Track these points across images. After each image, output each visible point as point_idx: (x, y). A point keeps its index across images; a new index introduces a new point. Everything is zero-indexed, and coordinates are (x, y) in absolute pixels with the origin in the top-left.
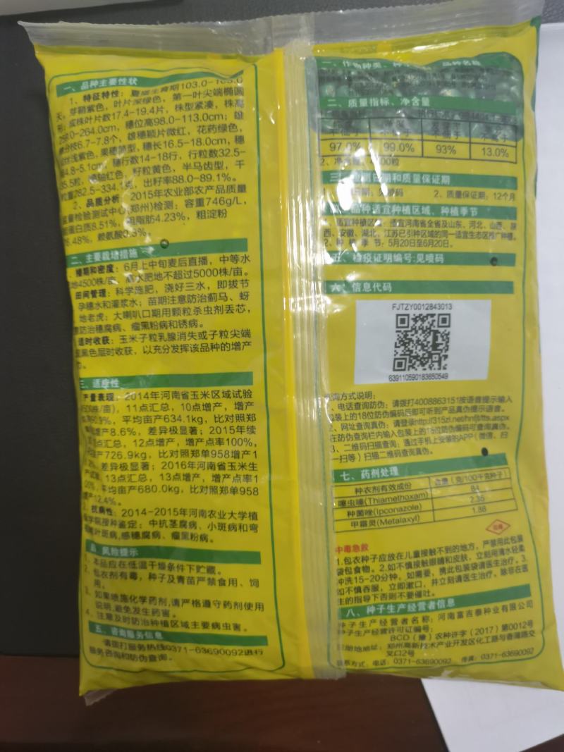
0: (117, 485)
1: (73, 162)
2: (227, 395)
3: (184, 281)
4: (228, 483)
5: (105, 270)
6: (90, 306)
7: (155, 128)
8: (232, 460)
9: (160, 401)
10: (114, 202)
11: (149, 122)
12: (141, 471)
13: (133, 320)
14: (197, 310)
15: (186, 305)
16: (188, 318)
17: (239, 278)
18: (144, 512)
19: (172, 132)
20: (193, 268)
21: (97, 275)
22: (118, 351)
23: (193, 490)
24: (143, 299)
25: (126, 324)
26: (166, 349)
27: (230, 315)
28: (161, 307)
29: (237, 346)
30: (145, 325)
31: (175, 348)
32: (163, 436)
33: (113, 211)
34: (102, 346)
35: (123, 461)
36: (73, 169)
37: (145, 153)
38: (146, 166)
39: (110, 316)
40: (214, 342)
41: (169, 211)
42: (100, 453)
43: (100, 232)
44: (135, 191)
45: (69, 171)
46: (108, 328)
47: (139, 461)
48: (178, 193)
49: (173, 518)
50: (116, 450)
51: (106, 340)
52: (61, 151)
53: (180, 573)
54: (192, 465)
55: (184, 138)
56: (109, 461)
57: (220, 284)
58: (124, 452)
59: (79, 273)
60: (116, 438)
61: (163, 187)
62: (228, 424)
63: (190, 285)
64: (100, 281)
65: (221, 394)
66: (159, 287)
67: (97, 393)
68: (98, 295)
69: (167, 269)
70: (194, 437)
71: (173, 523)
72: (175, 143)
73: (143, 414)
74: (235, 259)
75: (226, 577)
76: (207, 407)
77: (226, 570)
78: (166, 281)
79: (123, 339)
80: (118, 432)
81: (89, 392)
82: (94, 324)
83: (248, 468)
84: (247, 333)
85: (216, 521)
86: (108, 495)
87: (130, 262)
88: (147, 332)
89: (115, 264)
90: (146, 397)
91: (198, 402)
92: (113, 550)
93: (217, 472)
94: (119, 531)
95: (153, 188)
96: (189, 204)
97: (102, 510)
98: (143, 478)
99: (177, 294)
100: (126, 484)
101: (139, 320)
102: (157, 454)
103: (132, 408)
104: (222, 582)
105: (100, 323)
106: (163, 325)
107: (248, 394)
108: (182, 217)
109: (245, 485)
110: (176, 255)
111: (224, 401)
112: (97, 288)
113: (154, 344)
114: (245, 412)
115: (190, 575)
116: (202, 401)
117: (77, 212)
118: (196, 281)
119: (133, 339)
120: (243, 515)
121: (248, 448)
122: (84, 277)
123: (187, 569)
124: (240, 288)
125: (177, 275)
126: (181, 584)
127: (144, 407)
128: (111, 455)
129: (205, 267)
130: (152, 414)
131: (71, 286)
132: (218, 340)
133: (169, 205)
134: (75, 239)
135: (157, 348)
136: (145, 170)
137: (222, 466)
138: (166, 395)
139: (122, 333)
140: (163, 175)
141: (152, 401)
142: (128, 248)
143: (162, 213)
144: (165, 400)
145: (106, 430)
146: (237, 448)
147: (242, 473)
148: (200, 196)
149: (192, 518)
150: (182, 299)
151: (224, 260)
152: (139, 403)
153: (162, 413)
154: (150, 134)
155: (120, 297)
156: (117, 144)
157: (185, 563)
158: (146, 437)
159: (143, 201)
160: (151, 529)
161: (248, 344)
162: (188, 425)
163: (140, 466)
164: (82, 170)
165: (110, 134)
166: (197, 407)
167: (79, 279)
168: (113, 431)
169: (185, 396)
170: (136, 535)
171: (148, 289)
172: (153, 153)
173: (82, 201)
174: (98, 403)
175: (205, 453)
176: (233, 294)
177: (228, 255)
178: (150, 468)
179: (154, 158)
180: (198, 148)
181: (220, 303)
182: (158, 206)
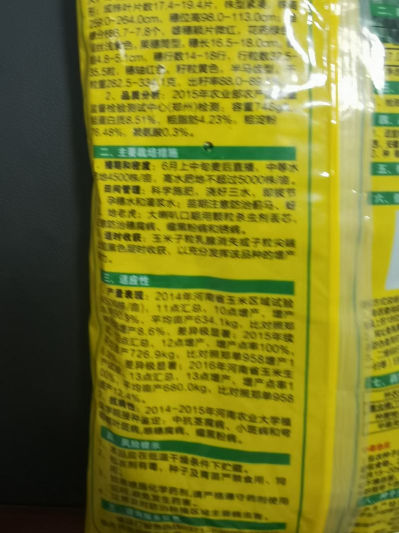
0: (142, 383)
1: (107, 50)
2: (266, 302)
3: (228, 186)
4: (261, 388)
5: (140, 167)
6: (121, 201)
7: (204, 24)
8: (266, 366)
9: (192, 302)
10: (153, 98)
11: (196, 17)
12: (168, 370)
13: (170, 220)
14: (240, 217)
15: (228, 211)
16: (230, 224)
17: (285, 187)
18: (168, 410)
19: (220, 29)
20: (238, 174)
21: (131, 171)
22: (151, 250)
23: (222, 391)
24: (182, 200)
25: (161, 224)
26: (203, 252)
27: (275, 224)
28: (201, 210)
29: (280, 255)
30: (182, 227)
31: (214, 253)
32: (194, 337)
33: (151, 107)
34: (133, 243)
35: (150, 360)
36: (107, 58)
37: (191, 50)
38: (191, 64)
39: (143, 214)
40: (256, 249)
41: (215, 113)
42: (125, 350)
43: (137, 126)
44: (178, 89)
45: (102, 59)
46: (141, 226)
47: (166, 360)
48: (226, 95)
49: (198, 415)
50: (143, 349)
51: (137, 237)
52: (93, 36)
53: (204, 469)
54: (221, 366)
55: (234, 38)
56: (134, 359)
57: (267, 192)
58: (151, 351)
59: (109, 165)
60: (144, 337)
61: (209, 87)
62: (264, 331)
63: (234, 191)
64: (134, 177)
65: (258, 301)
66: (200, 191)
67: (124, 289)
68: (131, 191)
69: (211, 173)
70: (226, 339)
71: (198, 421)
72: (225, 42)
73: (173, 315)
74: (282, 167)
75: (252, 475)
76: (244, 313)
77: (252, 469)
78: (208, 185)
79: (157, 238)
80: (146, 331)
81: (115, 287)
82: (125, 220)
83: (283, 374)
84: (291, 243)
85: (245, 423)
86: (131, 391)
87: (168, 161)
88: (183, 233)
89: (152, 162)
90: (179, 298)
91: (233, 306)
92: (133, 443)
93: (249, 375)
94: (141, 426)
95: (198, 88)
96: (237, 107)
97: (122, 403)
98: (169, 377)
99: (219, 198)
100: (151, 383)
101: (175, 221)
102: (185, 354)
103: (163, 308)
104: (248, 480)
105: (132, 219)
106: (203, 228)
107: (289, 303)
108: (228, 120)
109: (279, 391)
110: (221, 159)
111: (263, 309)
112: (131, 183)
113: (189, 245)
114: (283, 320)
115: (215, 471)
116: (238, 307)
117: (110, 103)
118: (240, 187)
119: (168, 239)
120: (275, 420)
121: (284, 356)
122: (114, 171)
123: (212, 465)
124: (287, 198)
125: (221, 180)
126: (204, 479)
127: (175, 308)
128: (136, 353)
129: (250, 174)
130: (183, 314)
131: (99, 177)
132: (261, 248)
133: (215, 106)
134: (106, 130)
135: (193, 250)
136: (190, 68)
137: (254, 371)
138: (199, 296)
139: (157, 232)
140: (210, 75)
141: (184, 301)
142: (167, 147)
143: (207, 115)
144: (198, 302)
145: (132, 329)
146: (272, 354)
147: (276, 379)
148: (249, 100)
149: (219, 418)
150: (224, 204)
151: (271, 167)
152: (170, 303)
153: (194, 314)
154: (198, 30)
155: (156, 196)
156: (159, 37)
157: (209, 460)
158: (175, 337)
159: (187, 100)
160: (174, 425)
161: (291, 253)
162: (221, 327)
163: (167, 365)
164: (117, 60)
165: (151, 25)
166: (232, 312)
167: (108, 172)
168: (141, 331)
169: (220, 299)
170: (159, 431)
171: (188, 191)
172: (199, 50)
173: (117, 93)
174: (125, 300)
175: (237, 356)
176: (279, 203)
177: (276, 162)
178: (177, 367)
179: (200, 56)
180: (248, 49)
181: (265, 211)
182: (202, 107)
